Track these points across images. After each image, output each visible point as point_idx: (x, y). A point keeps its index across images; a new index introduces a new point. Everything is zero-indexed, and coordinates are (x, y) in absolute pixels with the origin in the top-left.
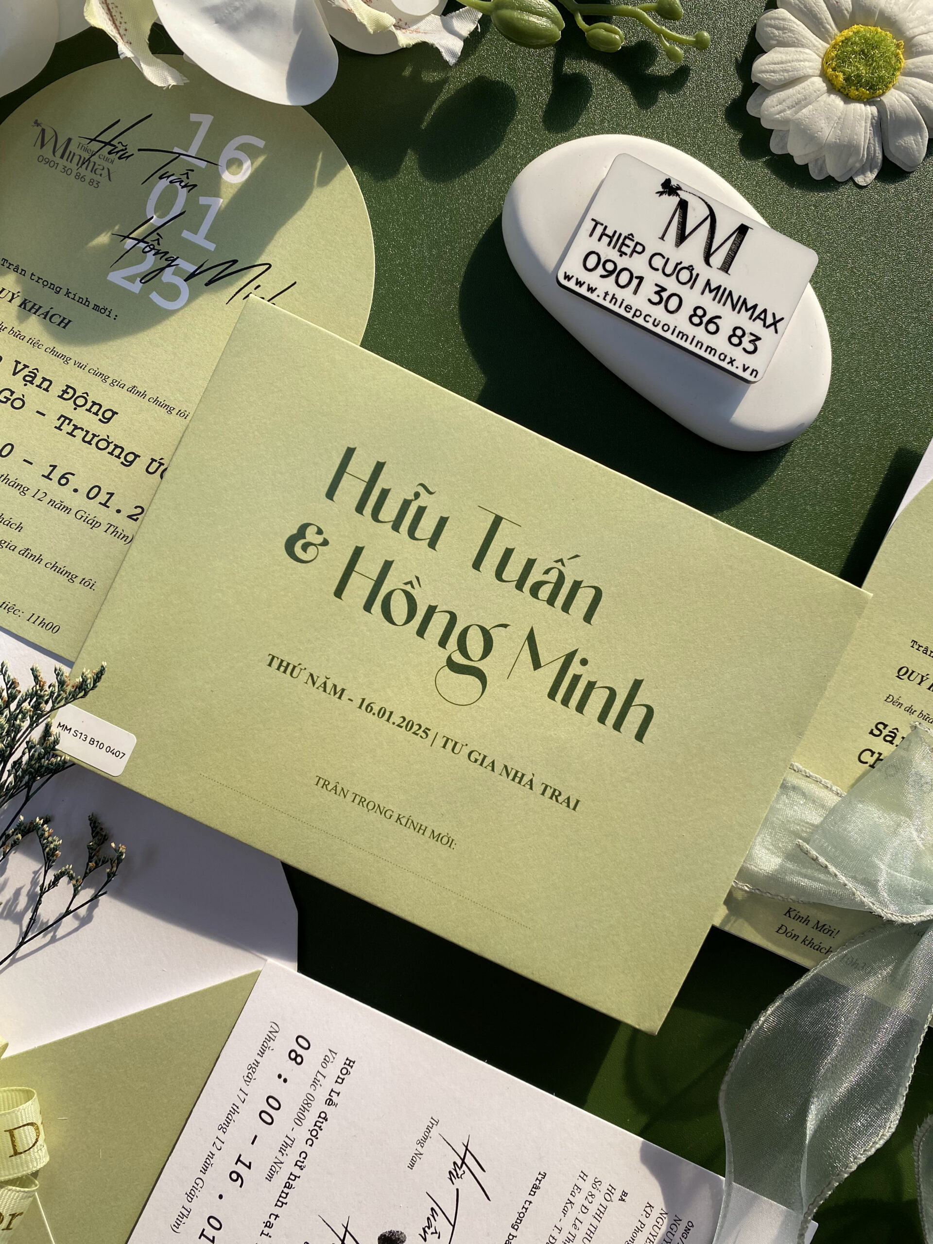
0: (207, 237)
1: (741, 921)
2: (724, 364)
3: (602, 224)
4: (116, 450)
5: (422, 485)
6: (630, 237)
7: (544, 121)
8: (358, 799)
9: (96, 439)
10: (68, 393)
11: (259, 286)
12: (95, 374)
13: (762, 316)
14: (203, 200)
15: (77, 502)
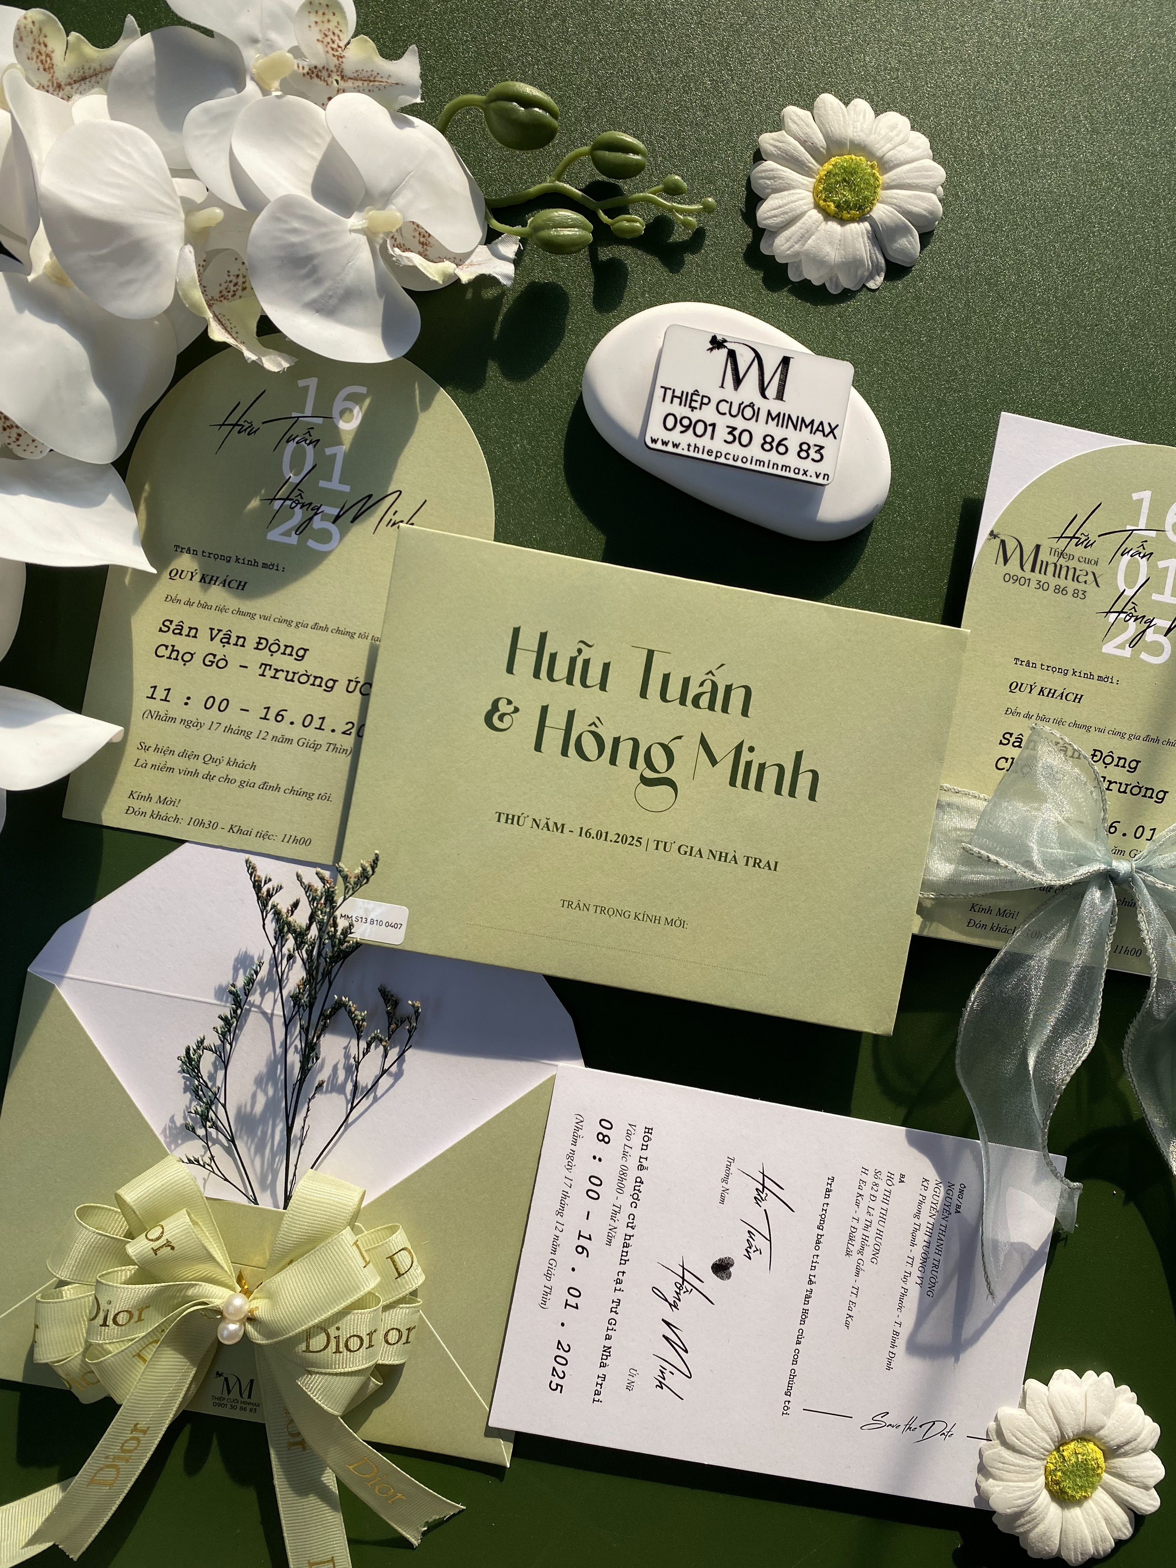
0: (342, 481)
1: (935, 924)
2: (800, 477)
3: (670, 389)
4: (316, 681)
5: (581, 642)
6: (696, 393)
7: (595, 307)
8: (599, 909)
9: (297, 676)
10: (262, 644)
11: (396, 512)
12: (280, 621)
13: (820, 428)
14: (329, 451)
15: (296, 732)
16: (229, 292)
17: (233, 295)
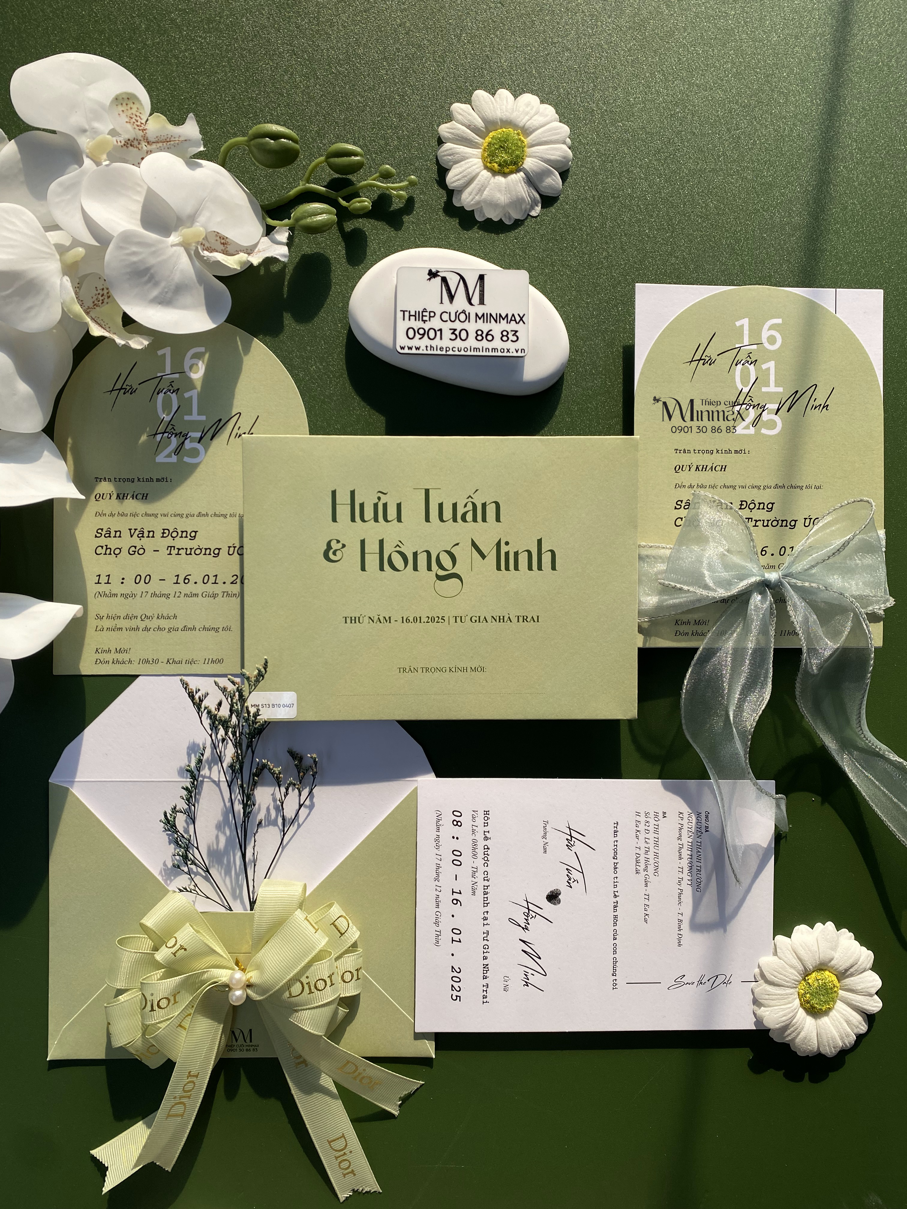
0: (199, 414)
1: (653, 638)
2: (505, 354)
3: (407, 311)
4: (207, 551)
5: (380, 492)
6: (425, 310)
7: (349, 264)
8: (424, 670)
9: (193, 551)
10: (165, 533)
11: (240, 427)
12: (175, 516)
13: (513, 319)
14: (186, 395)
15: (200, 588)
16: (99, 301)
17: (103, 303)
